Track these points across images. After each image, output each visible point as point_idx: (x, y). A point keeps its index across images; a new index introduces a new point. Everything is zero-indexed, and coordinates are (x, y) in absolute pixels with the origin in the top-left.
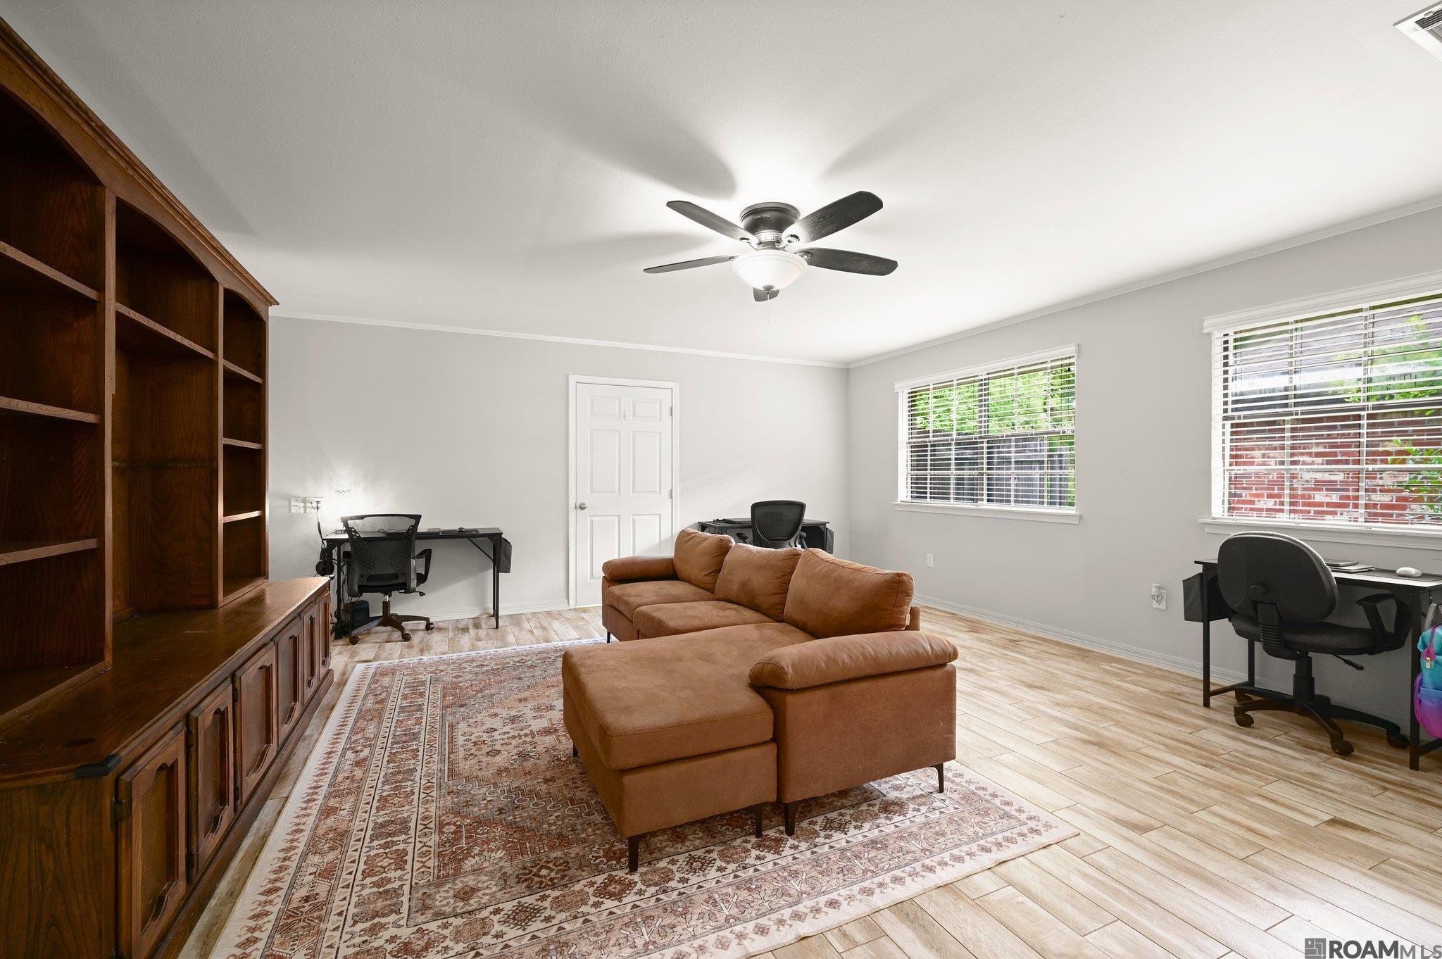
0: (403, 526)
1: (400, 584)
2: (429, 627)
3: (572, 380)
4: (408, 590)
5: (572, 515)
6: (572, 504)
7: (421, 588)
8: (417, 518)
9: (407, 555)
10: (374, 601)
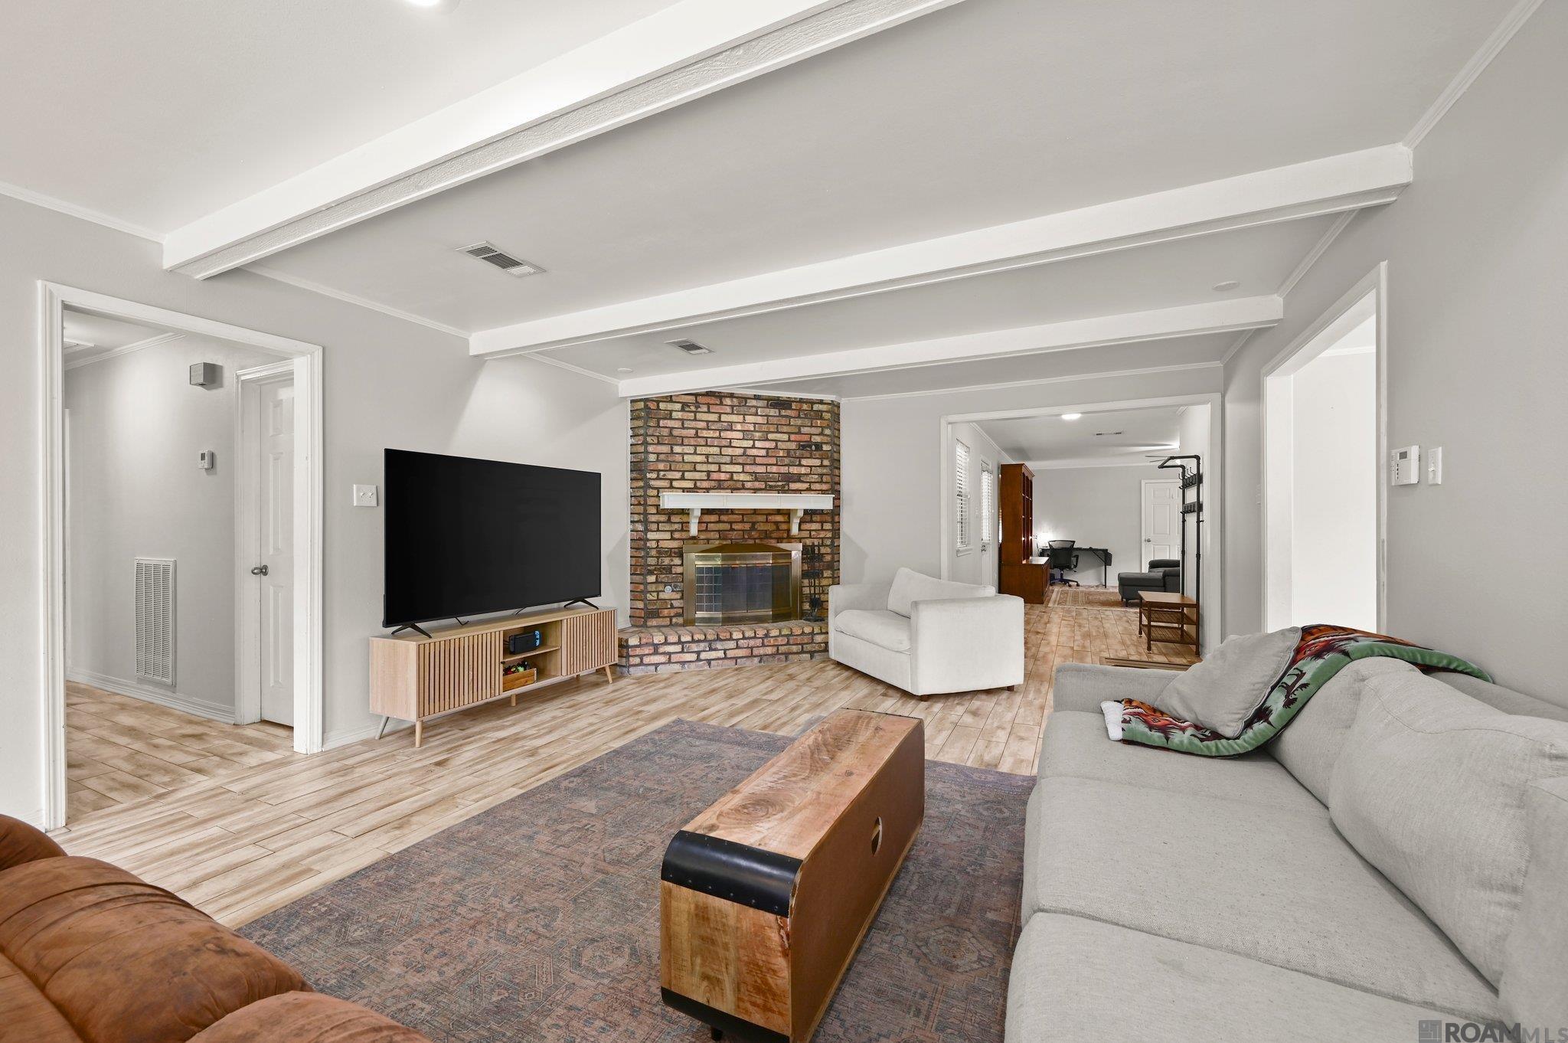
0: (1068, 545)
1: (1067, 566)
2: (1078, 585)
3: (1143, 483)
4: (1070, 569)
5: (1143, 544)
6: (1143, 538)
7: (1074, 569)
8: (1074, 542)
9: (1070, 555)
10: (1056, 572)
